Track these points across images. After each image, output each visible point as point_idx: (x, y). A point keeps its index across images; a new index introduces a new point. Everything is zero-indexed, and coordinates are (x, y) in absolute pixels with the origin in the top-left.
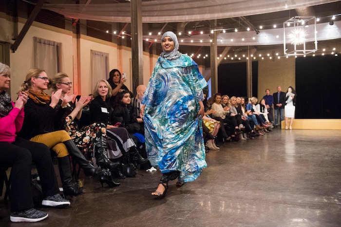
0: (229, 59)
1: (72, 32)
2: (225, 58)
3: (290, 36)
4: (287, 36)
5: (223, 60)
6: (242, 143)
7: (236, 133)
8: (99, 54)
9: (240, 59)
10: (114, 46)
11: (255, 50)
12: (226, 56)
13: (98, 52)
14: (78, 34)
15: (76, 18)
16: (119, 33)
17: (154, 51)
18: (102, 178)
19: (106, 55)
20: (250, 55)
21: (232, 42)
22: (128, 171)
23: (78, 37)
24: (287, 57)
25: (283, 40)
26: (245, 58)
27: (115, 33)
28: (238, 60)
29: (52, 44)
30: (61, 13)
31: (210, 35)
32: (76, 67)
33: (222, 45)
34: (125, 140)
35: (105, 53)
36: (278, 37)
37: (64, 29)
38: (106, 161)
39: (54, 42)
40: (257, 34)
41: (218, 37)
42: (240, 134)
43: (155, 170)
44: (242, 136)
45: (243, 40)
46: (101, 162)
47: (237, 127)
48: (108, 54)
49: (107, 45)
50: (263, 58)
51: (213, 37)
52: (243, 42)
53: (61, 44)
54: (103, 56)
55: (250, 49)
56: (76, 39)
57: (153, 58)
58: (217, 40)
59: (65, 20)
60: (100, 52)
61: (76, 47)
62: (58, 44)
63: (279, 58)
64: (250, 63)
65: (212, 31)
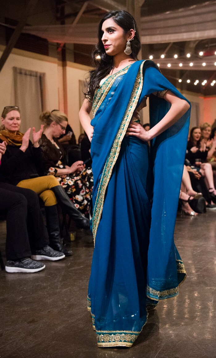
1: (57, 59)
14: (63, 61)
15: (61, 42)
23: (64, 65)
29: (35, 74)
37: (48, 55)
39: (37, 73)
53: (44, 74)
56: (62, 68)
59: (50, 46)
61: (61, 77)
62: (41, 74)
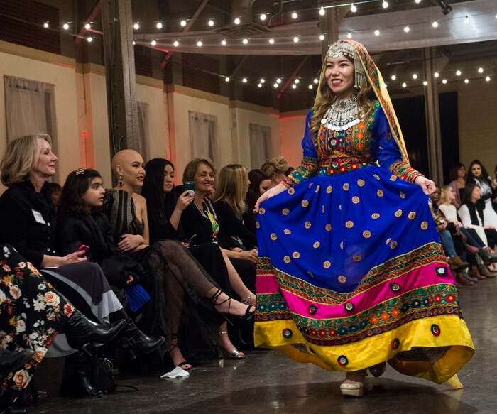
8: (27, 85)
9: (404, 85)
10: (68, 65)
11: (445, 60)
13: (24, 80)
16: (78, 28)
17: (177, 76)
19: (45, 87)
20: (432, 75)
27: (66, 27)
31: (318, 25)
35: (42, 83)
40: (446, 13)
41: (341, 29)
45: (407, 30)
48: (53, 85)
49: (48, 61)
50: (466, 81)
54: (37, 90)
57: (175, 95)
60: (29, 81)
64: (433, 95)
65: (322, 8)
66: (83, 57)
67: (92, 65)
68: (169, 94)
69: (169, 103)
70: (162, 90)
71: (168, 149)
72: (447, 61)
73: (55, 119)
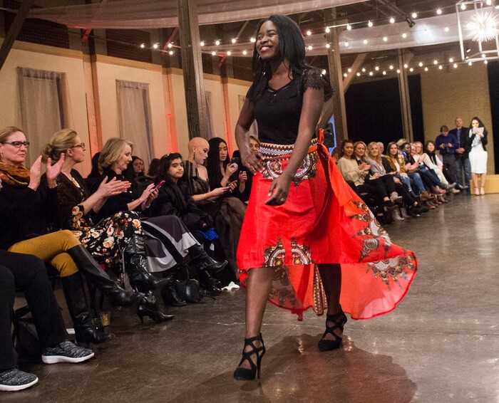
0: (365, 75)
1: (81, 52)
2: (358, 74)
3: (469, 26)
4: (464, 26)
5: (355, 77)
6: (398, 227)
7: (385, 208)
8: (131, 85)
9: (384, 73)
10: (157, 70)
11: (411, 56)
12: (360, 70)
13: (128, 82)
14: (91, 54)
15: (87, 26)
16: (163, 45)
17: (230, 72)
18: (141, 309)
19: (143, 86)
20: (403, 65)
21: (365, 44)
22: (188, 292)
23: (93, 60)
24: (470, 64)
25: (458, 34)
26: (394, 71)
27: (156, 46)
28: (382, 75)
29: (49, 75)
30: (60, 21)
31: (325, 36)
32: (92, 112)
33: (349, 52)
34: (179, 238)
35: (141, 83)
36: (447, 29)
37: (68, 48)
38: (147, 277)
39: (52, 73)
40: (411, 26)
41: (340, 38)
42: (392, 210)
43: (237, 286)
44: (397, 213)
45: (385, 39)
46: (137, 281)
47: (387, 199)
48: (148, 84)
49: (144, 68)
50: (426, 69)
51: (332, 38)
52: (385, 43)
53: (63, 74)
54: (137, 88)
55: (402, 54)
56: (89, 64)
57: (229, 84)
58: (340, 43)
59: (70, 34)
60: (132, 83)
61: (90, 78)
62: (58, 74)
63: (455, 66)
64: (404, 78)
65: (328, 27)
66: (167, 64)
67: (173, 69)
68: (225, 85)
69: (225, 91)
70: (219, 82)
71: (225, 121)
72: (413, 55)
73: (150, 107)
